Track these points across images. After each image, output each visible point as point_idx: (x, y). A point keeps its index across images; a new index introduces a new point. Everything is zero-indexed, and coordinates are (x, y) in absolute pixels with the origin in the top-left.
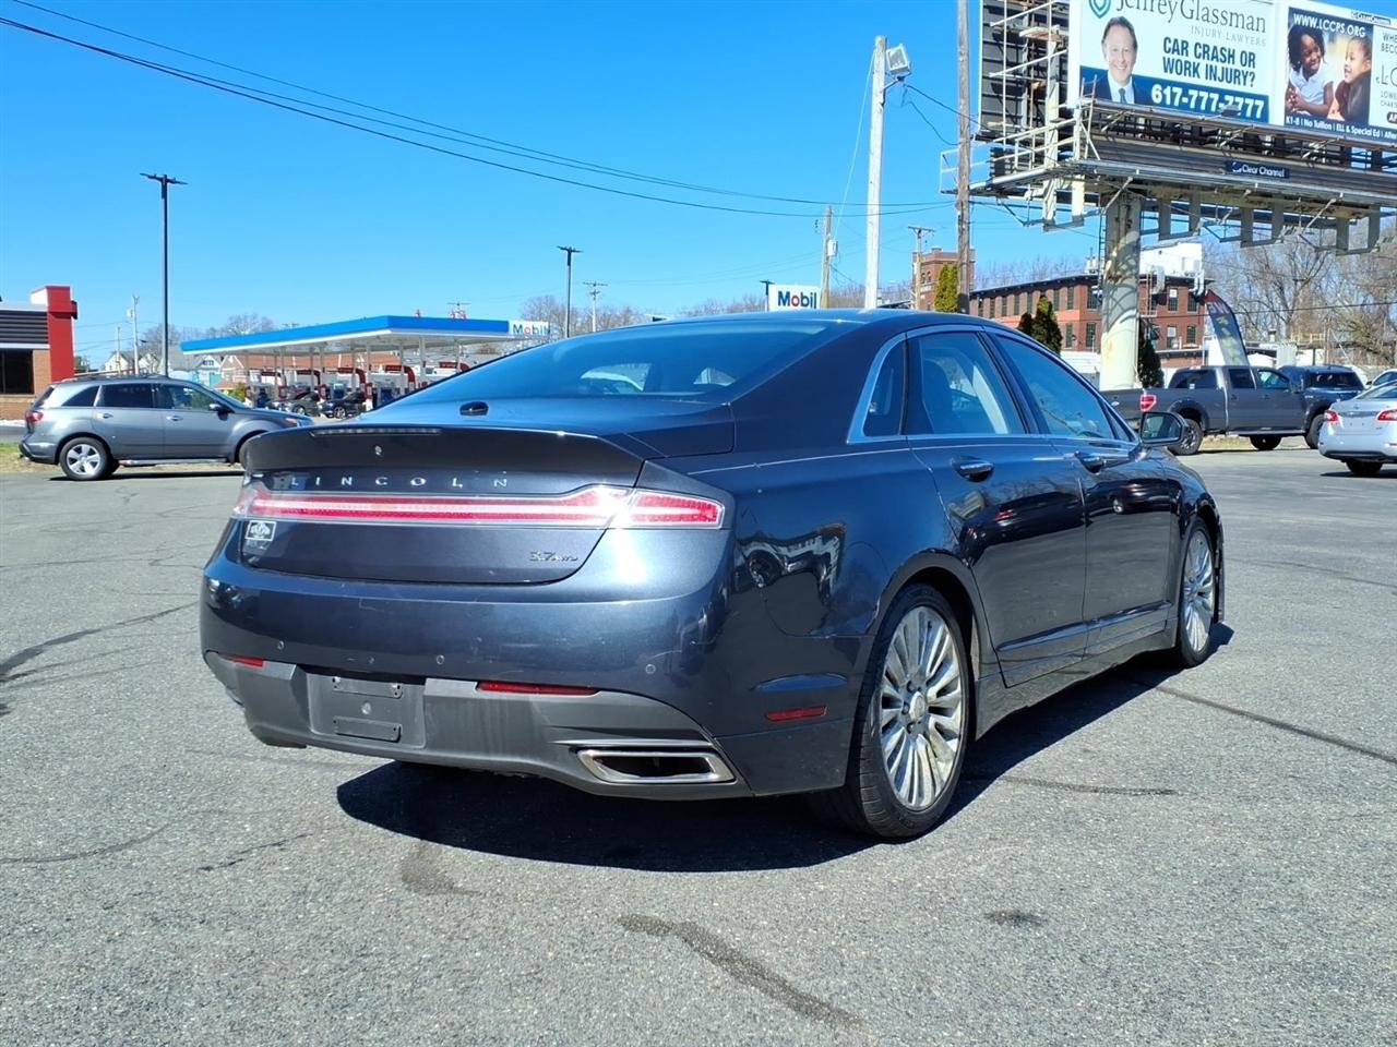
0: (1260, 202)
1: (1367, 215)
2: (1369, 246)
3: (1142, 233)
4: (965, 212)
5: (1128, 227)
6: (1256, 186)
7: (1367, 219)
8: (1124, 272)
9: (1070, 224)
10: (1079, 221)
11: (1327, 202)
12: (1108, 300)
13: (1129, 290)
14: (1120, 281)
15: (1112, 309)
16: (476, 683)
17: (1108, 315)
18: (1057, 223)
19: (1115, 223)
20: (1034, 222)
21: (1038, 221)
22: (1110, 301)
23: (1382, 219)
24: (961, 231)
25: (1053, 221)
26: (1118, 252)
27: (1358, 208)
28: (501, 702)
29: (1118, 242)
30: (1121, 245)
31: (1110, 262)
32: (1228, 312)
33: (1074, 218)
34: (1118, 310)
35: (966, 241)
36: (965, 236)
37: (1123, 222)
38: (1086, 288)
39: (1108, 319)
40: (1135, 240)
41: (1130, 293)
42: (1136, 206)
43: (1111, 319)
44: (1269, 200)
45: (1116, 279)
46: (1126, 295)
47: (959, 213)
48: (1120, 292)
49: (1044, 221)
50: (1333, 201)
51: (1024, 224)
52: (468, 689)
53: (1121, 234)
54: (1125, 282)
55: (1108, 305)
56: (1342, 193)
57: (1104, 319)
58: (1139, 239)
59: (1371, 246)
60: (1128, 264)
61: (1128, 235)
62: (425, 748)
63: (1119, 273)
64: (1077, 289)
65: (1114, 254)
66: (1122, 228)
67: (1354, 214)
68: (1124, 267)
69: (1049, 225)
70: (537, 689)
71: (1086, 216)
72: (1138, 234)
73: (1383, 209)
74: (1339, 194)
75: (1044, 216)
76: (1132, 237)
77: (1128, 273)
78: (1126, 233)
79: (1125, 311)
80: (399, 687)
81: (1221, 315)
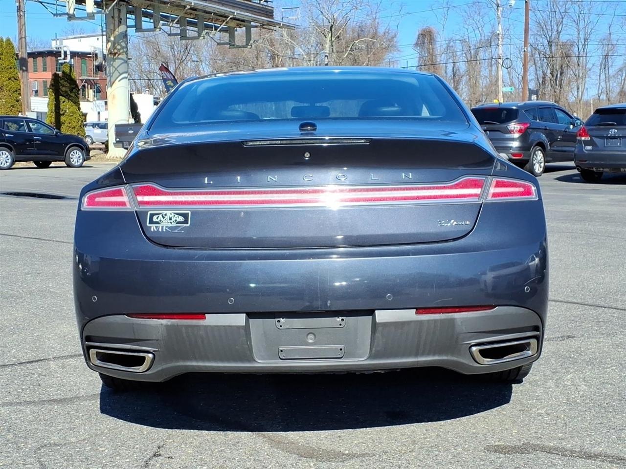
0: (191, 14)
1: (244, 26)
2: (246, 44)
3: (128, 27)
4: (22, 4)
5: (120, 22)
6: (193, 4)
7: (245, 28)
8: (119, 50)
9: (85, 18)
10: (91, 16)
11: (227, 17)
12: (110, 67)
13: (123, 61)
14: (117, 55)
15: (113, 73)
16: (415, 310)
17: (111, 77)
18: (76, 16)
19: (111, 19)
20: (60, 15)
21: (64, 14)
22: (112, 67)
23: (252, 29)
24: (20, 16)
25: (74, 15)
26: (114, 37)
27: (241, 22)
28: (435, 321)
29: (115, 30)
30: (116, 33)
31: (110, 44)
32: (173, 78)
33: (88, 14)
34: (116, 74)
35: (23, 23)
36: (22, 20)
37: (117, 19)
38: (54, 58)
39: (110, 80)
40: (125, 30)
41: (123, 63)
42: (124, 10)
43: (112, 80)
44: (196, 12)
45: (115, 54)
46: (121, 64)
47: (17, 4)
48: (117, 63)
49: (68, 14)
50: (231, 16)
51: (54, 15)
52: (409, 315)
53: (116, 26)
54: (120, 56)
55: (110, 70)
56: (236, 12)
57: (108, 79)
58: (126, 31)
59: (247, 45)
60: (121, 45)
61: (120, 27)
62: (368, 358)
63: (116, 51)
64: (49, 59)
65: (112, 39)
66: (117, 23)
67: (238, 25)
68: (119, 47)
69: (71, 17)
70: (457, 310)
71: (95, 13)
72: (126, 27)
73: (252, 23)
74: (234, 13)
75: (67, 11)
76: (122, 28)
77: (121, 51)
78: (119, 26)
79: (120, 75)
80: (343, 320)
81: (169, 80)
